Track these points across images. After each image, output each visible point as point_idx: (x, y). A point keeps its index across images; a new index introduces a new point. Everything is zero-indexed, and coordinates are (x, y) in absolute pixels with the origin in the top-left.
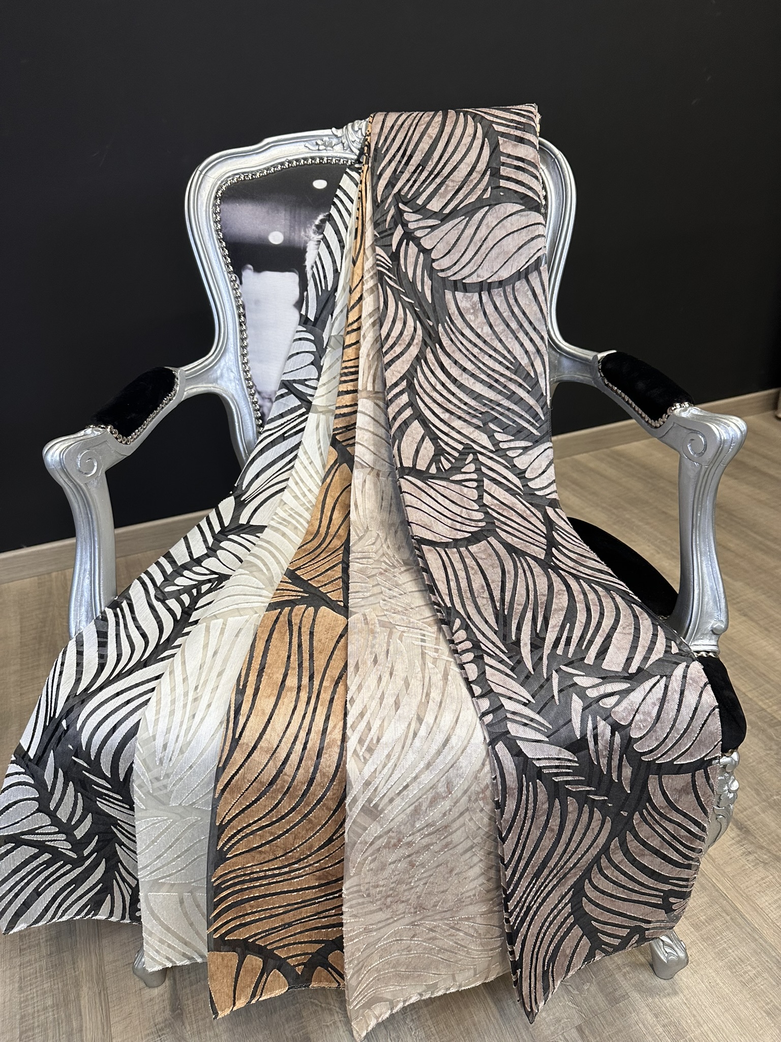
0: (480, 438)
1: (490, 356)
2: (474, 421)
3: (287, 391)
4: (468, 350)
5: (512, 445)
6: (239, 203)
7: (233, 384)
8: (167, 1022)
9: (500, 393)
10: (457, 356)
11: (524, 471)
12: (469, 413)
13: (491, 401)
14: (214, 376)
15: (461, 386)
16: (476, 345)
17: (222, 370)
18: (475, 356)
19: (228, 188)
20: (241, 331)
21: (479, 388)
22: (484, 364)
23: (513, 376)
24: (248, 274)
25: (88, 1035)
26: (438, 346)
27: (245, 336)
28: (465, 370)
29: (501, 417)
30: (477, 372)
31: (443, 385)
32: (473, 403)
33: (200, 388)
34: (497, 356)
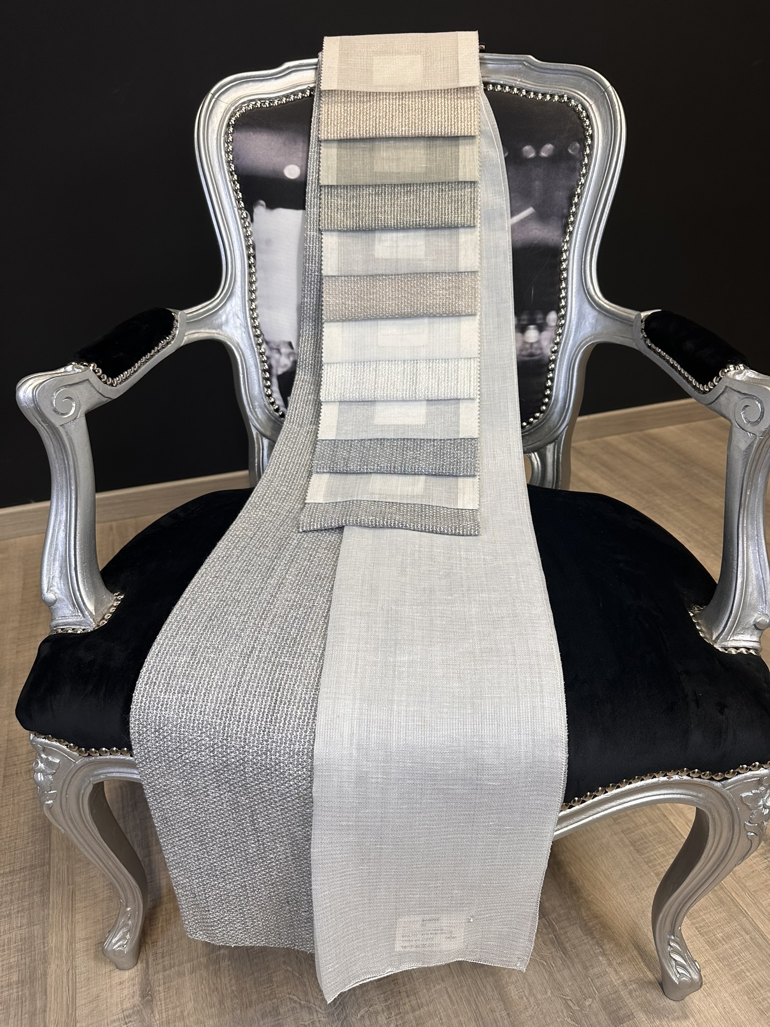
6: (253, 131)
7: (239, 331)
8: (135, 1009)
14: (218, 321)
17: (227, 316)
19: (242, 115)
20: (250, 274)
24: (260, 211)
25: (51, 1017)
33: (202, 333)
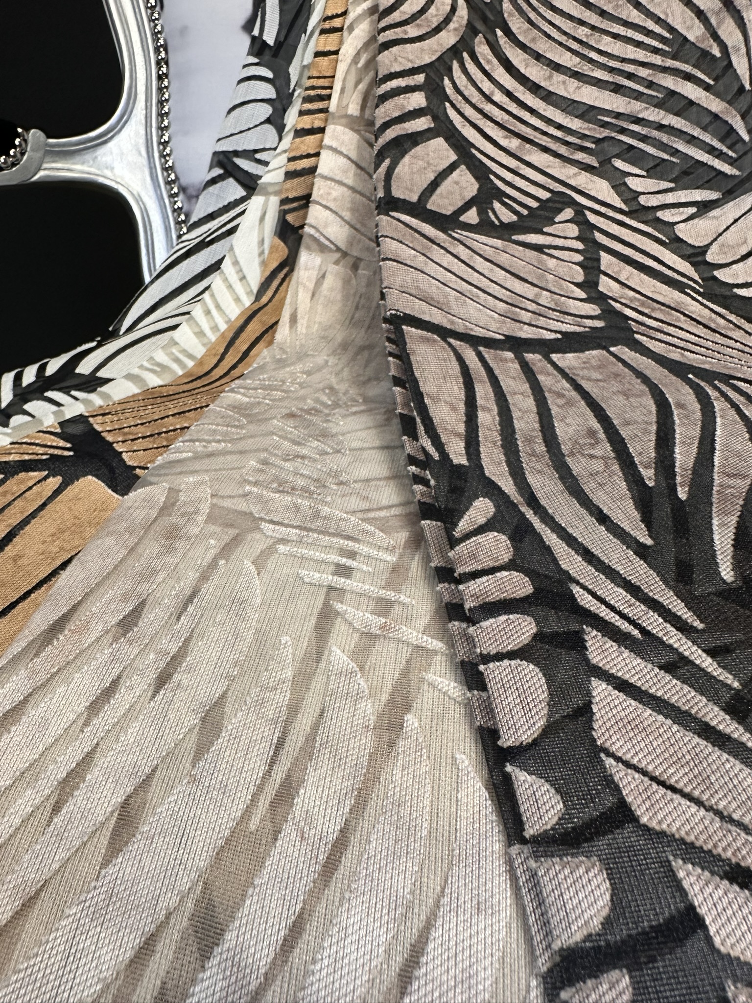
0: (590, 187)
1: (616, 36)
2: (580, 156)
3: (221, 171)
4: (565, 33)
5: (670, 198)
7: (140, 176)
9: (638, 96)
10: (543, 46)
11: (704, 250)
12: (567, 143)
13: (618, 115)
14: (107, 158)
15: (548, 97)
16: (582, 23)
18: (580, 42)
20: (160, 90)
21: (588, 95)
22: (600, 52)
23: (669, 63)
26: (499, 33)
27: (166, 96)
28: (557, 67)
29: (641, 145)
30: (586, 69)
31: (509, 94)
32: (575, 124)
34: (630, 33)
